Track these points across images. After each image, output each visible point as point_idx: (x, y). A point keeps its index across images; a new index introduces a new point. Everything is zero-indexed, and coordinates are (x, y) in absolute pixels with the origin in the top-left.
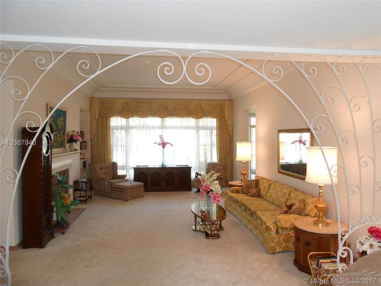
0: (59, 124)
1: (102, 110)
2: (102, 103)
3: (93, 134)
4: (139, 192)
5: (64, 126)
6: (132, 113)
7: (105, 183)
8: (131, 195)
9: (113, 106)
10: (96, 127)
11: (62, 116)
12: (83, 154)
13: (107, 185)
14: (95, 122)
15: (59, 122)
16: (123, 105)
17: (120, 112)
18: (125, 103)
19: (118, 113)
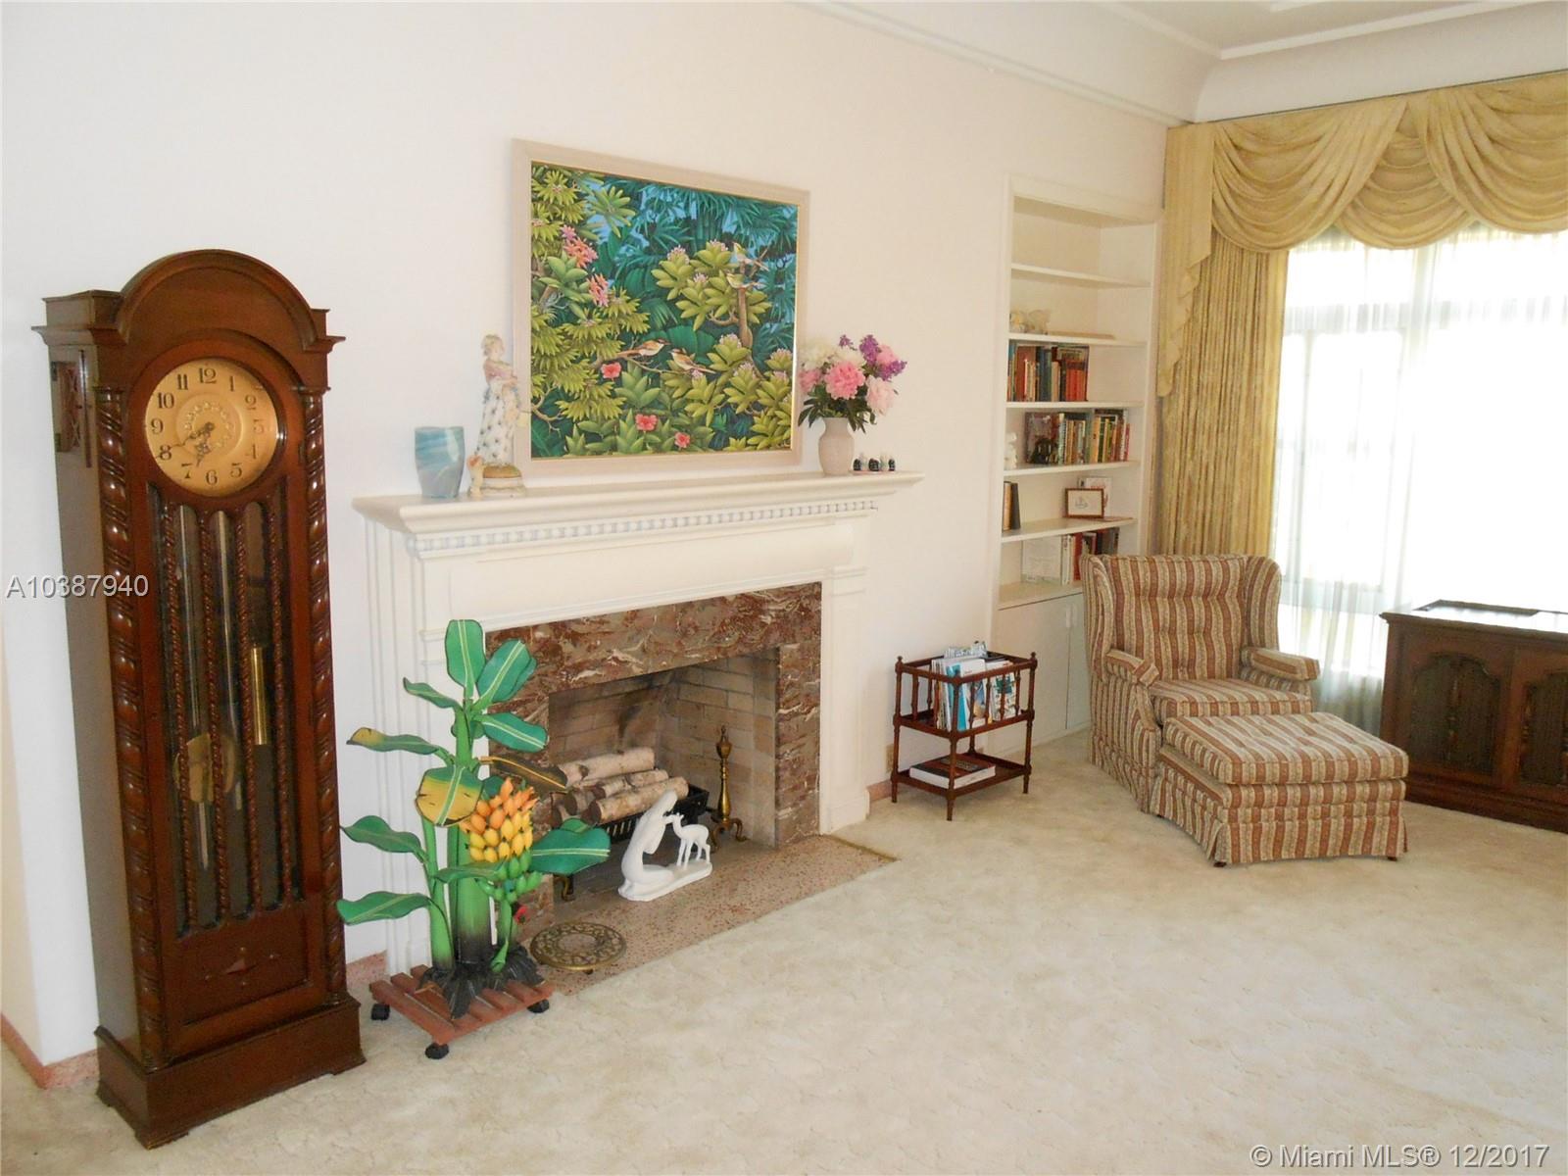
0: (690, 292)
1: (1230, 200)
2: (1234, 154)
3: (1170, 364)
4: (1349, 814)
5: (768, 305)
6: (1453, 200)
7: (1132, 698)
8: (1268, 826)
9: (1307, 161)
10: (1192, 318)
11: (728, 240)
12: (1098, 490)
13: (1137, 716)
14: (1187, 284)
15: (693, 274)
16: (1381, 147)
17: (1353, 205)
18: (1398, 130)
19: (1337, 211)
